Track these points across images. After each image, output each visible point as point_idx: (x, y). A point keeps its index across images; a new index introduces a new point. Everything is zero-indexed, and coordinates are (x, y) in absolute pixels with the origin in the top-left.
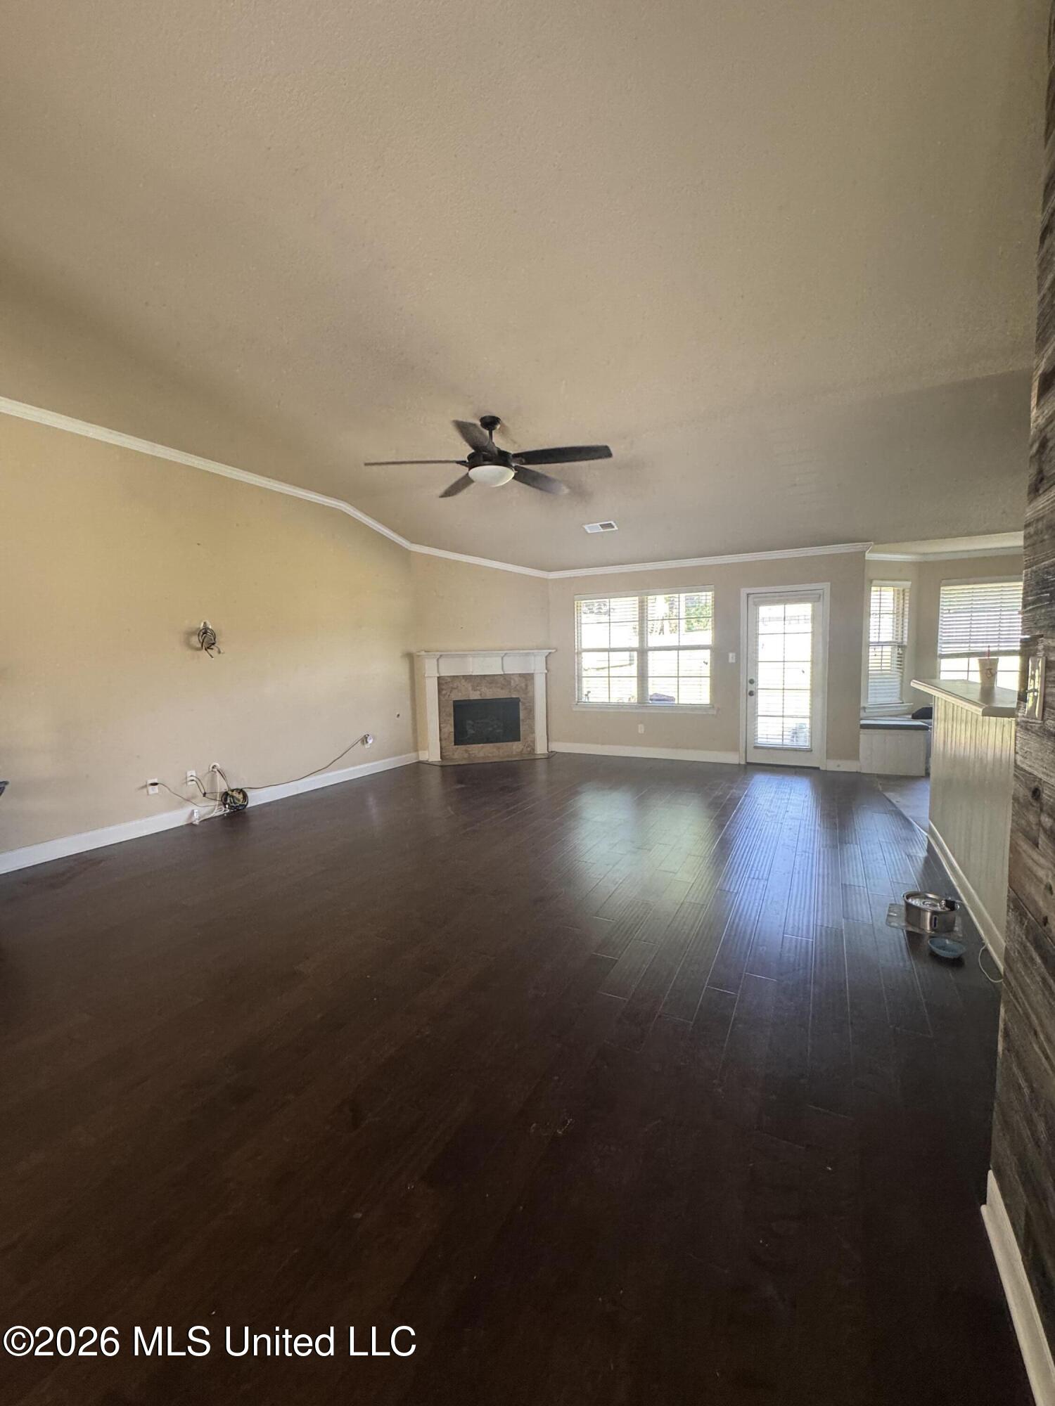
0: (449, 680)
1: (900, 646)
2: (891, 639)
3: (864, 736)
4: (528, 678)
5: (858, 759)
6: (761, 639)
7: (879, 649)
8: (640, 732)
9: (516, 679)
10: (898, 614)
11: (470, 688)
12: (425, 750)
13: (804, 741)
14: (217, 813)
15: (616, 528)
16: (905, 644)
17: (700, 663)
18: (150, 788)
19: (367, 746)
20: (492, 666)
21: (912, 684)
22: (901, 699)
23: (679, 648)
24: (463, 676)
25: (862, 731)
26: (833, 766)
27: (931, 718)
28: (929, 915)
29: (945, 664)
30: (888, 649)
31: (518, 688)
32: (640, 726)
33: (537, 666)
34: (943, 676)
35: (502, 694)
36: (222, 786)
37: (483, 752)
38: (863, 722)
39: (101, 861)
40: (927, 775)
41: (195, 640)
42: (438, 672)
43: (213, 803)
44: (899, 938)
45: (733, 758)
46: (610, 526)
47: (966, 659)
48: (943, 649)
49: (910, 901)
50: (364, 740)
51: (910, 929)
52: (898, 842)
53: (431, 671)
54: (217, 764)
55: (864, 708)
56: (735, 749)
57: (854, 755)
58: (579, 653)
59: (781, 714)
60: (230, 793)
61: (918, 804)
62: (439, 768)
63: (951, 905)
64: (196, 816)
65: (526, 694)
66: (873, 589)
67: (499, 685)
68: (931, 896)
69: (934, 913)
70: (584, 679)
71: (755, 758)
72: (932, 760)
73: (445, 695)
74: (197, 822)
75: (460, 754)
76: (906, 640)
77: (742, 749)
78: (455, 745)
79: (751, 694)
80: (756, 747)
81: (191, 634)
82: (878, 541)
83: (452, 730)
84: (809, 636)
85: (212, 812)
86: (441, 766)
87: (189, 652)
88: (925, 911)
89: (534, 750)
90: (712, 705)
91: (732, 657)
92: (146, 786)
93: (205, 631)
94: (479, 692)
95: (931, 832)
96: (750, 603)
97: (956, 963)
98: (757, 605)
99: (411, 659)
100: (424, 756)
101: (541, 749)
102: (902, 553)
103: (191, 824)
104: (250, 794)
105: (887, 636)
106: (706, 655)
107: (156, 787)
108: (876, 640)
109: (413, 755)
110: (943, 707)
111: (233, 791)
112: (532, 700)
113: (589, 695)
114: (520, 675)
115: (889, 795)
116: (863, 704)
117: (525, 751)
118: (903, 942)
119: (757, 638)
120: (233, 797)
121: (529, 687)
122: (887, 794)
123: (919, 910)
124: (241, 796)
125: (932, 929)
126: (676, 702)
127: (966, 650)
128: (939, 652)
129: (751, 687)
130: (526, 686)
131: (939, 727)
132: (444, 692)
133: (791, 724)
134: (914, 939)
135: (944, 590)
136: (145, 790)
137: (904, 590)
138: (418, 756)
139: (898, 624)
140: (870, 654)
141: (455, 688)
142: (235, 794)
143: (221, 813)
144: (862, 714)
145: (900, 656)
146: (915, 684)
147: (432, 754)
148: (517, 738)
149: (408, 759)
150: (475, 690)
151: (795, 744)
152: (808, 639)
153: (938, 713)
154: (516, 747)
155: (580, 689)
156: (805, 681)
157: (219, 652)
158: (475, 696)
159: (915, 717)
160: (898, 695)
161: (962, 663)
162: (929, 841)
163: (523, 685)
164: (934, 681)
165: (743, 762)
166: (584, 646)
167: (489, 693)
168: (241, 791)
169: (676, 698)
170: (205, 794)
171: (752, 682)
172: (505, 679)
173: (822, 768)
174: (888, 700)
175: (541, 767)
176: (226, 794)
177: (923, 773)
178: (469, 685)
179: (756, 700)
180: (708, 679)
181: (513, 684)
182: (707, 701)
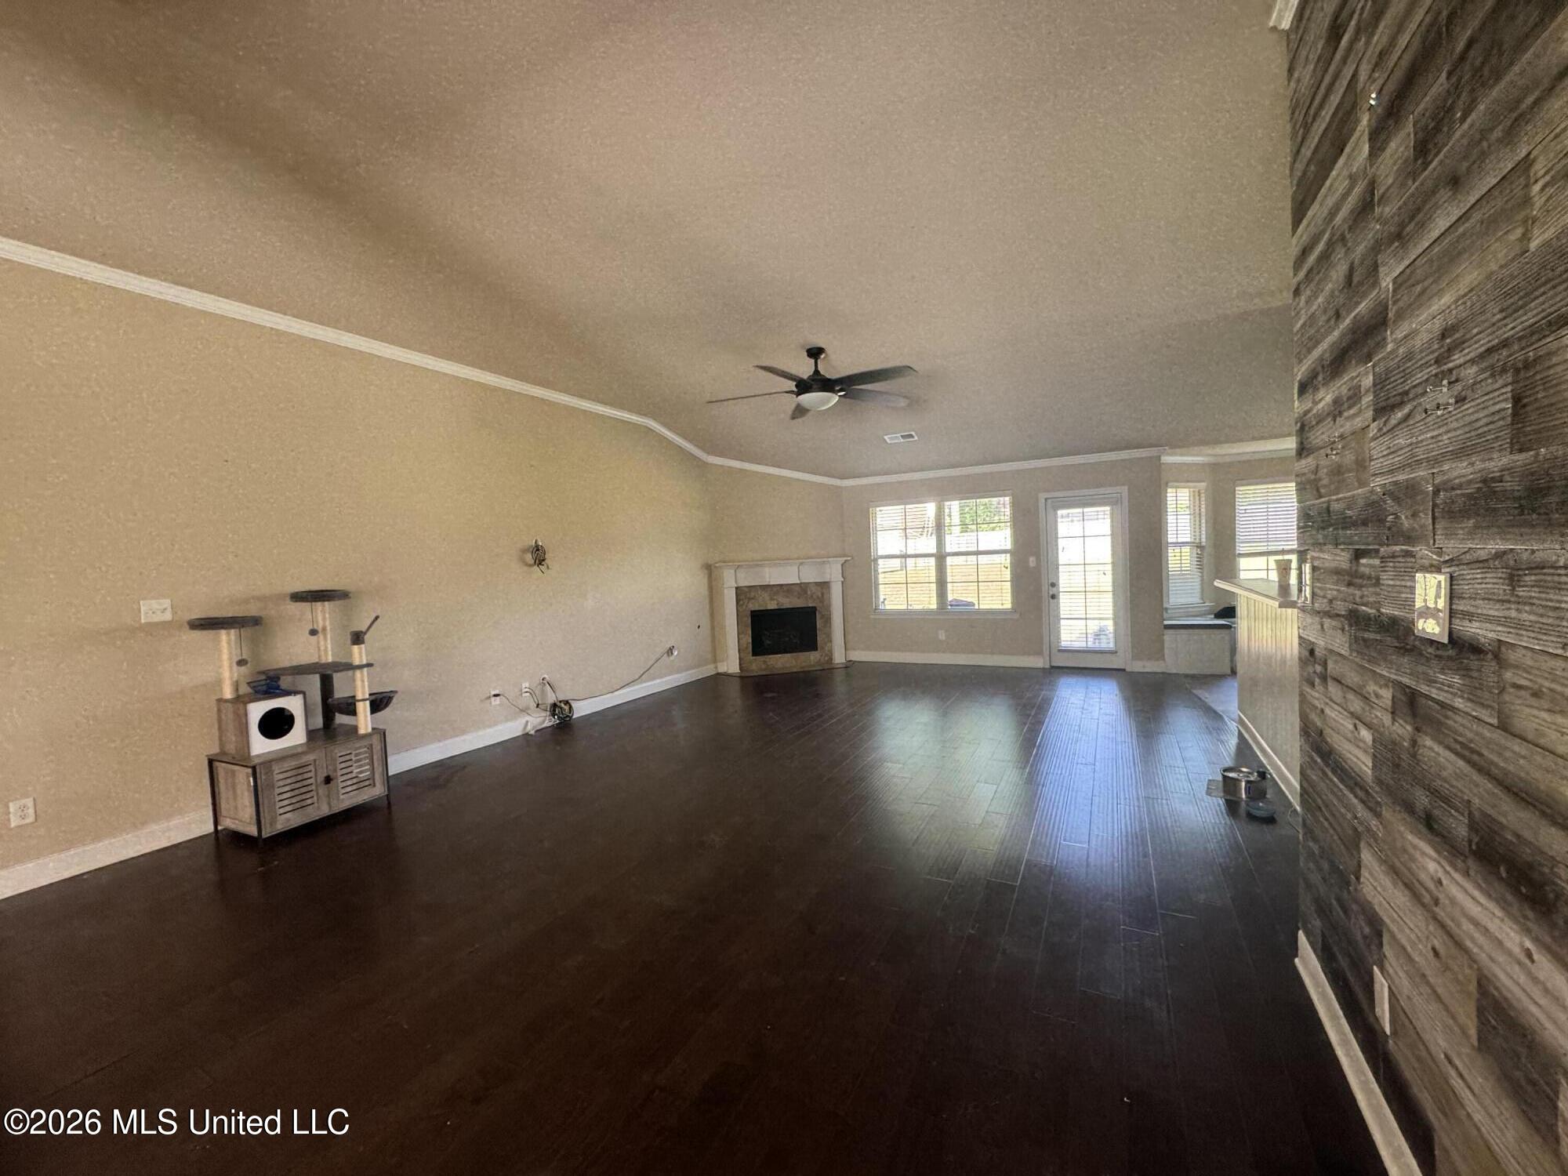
0: (746, 589)
1: (1200, 547)
2: (1188, 540)
3: (1168, 636)
4: (825, 586)
5: (1162, 658)
6: (1061, 543)
7: (1177, 550)
8: (940, 637)
9: (813, 589)
10: (1196, 515)
11: (767, 598)
12: (723, 661)
13: (1108, 643)
14: (547, 724)
15: (916, 438)
16: (1204, 544)
17: (1001, 568)
18: (493, 699)
19: (672, 658)
20: (787, 575)
21: (1215, 584)
22: (1202, 599)
23: (978, 553)
24: (760, 586)
25: (1166, 631)
26: (1138, 667)
27: (1234, 617)
28: (1243, 784)
29: (1244, 563)
30: (1186, 549)
31: (814, 596)
32: (940, 632)
33: (833, 573)
34: (1243, 575)
35: (799, 603)
36: (551, 698)
37: (783, 662)
38: (1166, 623)
39: (465, 767)
40: (1234, 672)
41: (529, 558)
42: (736, 582)
43: (544, 714)
44: (1219, 805)
45: (1038, 662)
46: (911, 436)
47: (1263, 558)
48: (1241, 548)
49: (1226, 774)
50: (670, 651)
51: (1228, 798)
52: (1210, 733)
53: (730, 581)
54: (546, 676)
55: (1166, 609)
56: (1039, 653)
57: (1159, 655)
58: (876, 560)
59: (1084, 616)
60: (558, 704)
61: (1227, 700)
62: (738, 679)
63: (1263, 775)
64: (529, 728)
65: (822, 602)
66: (1169, 490)
67: (796, 594)
68: (1244, 770)
69: (1248, 782)
70: (881, 586)
71: (1059, 662)
72: (1238, 657)
73: (742, 605)
74: (532, 732)
75: (761, 665)
76: (1204, 540)
77: (1046, 652)
78: (754, 655)
79: (1053, 597)
80: (1059, 651)
81: (524, 551)
82: (1173, 446)
83: (750, 640)
84: (1109, 539)
85: (544, 722)
86: (741, 677)
87: (526, 568)
88: (1240, 781)
89: (831, 659)
90: (1014, 610)
91: (1032, 562)
92: (490, 697)
93: (537, 548)
94: (775, 602)
95: (1241, 722)
96: (1049, 506)
97: (1270, 820)
98: (1056, 508)
99: (710, 569)
100: (723, 668)
101: (839, 658)
102: (1197, 455)
103: (527, 734)
104: (574, 705)
105: (1186, 536)
106: (1006, 559)
107: (498, 698)
108: (1174, 540)
109: (712, 666)
110: (1245, 604)
111: (560, 702)
112: (828, 607)
113: (886, 602)
114: (817, 584)
115: (1198, 692)
116: (1165, 605)
117: (822, 660)
118: (1223, 808)
119: (1056, 541)
120: (561, 708)
121: (826, 595)
122: (1195, 691)
123: (1236, 781)
124: (566, 708)
125: (1247, 797)
126: (977, 607)
127: (1264, 549)
128: (1238, 552)
129: (1053, 591)
130: (823, 594)
131: (1242, 624)
132: (741, 602)
133: (1093, 626)
134: (1232, 806)
135: (1241, 490)
136: (488, 701)
137: (1199, 492)
138: (716, 668)
139: (1195, 527)
140: (1170, 555)
141: (753, 598)
142: (563, 705)
143: (551, 724)
144: (1165, 615)
145: (1200, 558)
146: (1218, 583)
147: (731, 665)
148: (815, 648)
149: (708, 671)
150: (772, 600)
151: (1097, 645)
152: (1107, 542)
153: (1241, 611)
154: (813, 657)
155: (877, 597)
156: (1107, 582)
157: (548, 567)
158: (772, 606)
159: (1218, 616)
160: (1198, 595)
161: (1261, 562)
162: (1239, 731)
163: (819, 593)
164: (1236, 581)
165: (1047, 666)
166: (880, 553)
167: (787, 602)
168: (567, 702)
169: (976, 603)
170: (538, 706)
171: (1053, 585)
172: (803, 588)
173: (1128, 669)
174: (1190, 600)
175: (839, 677)
176: (554, 705)
177: (1229, 672)
178: (766, 595)
179: (1058, 603)
180: (1009, 583)
181: (809, 593)
182: (1008, 605)
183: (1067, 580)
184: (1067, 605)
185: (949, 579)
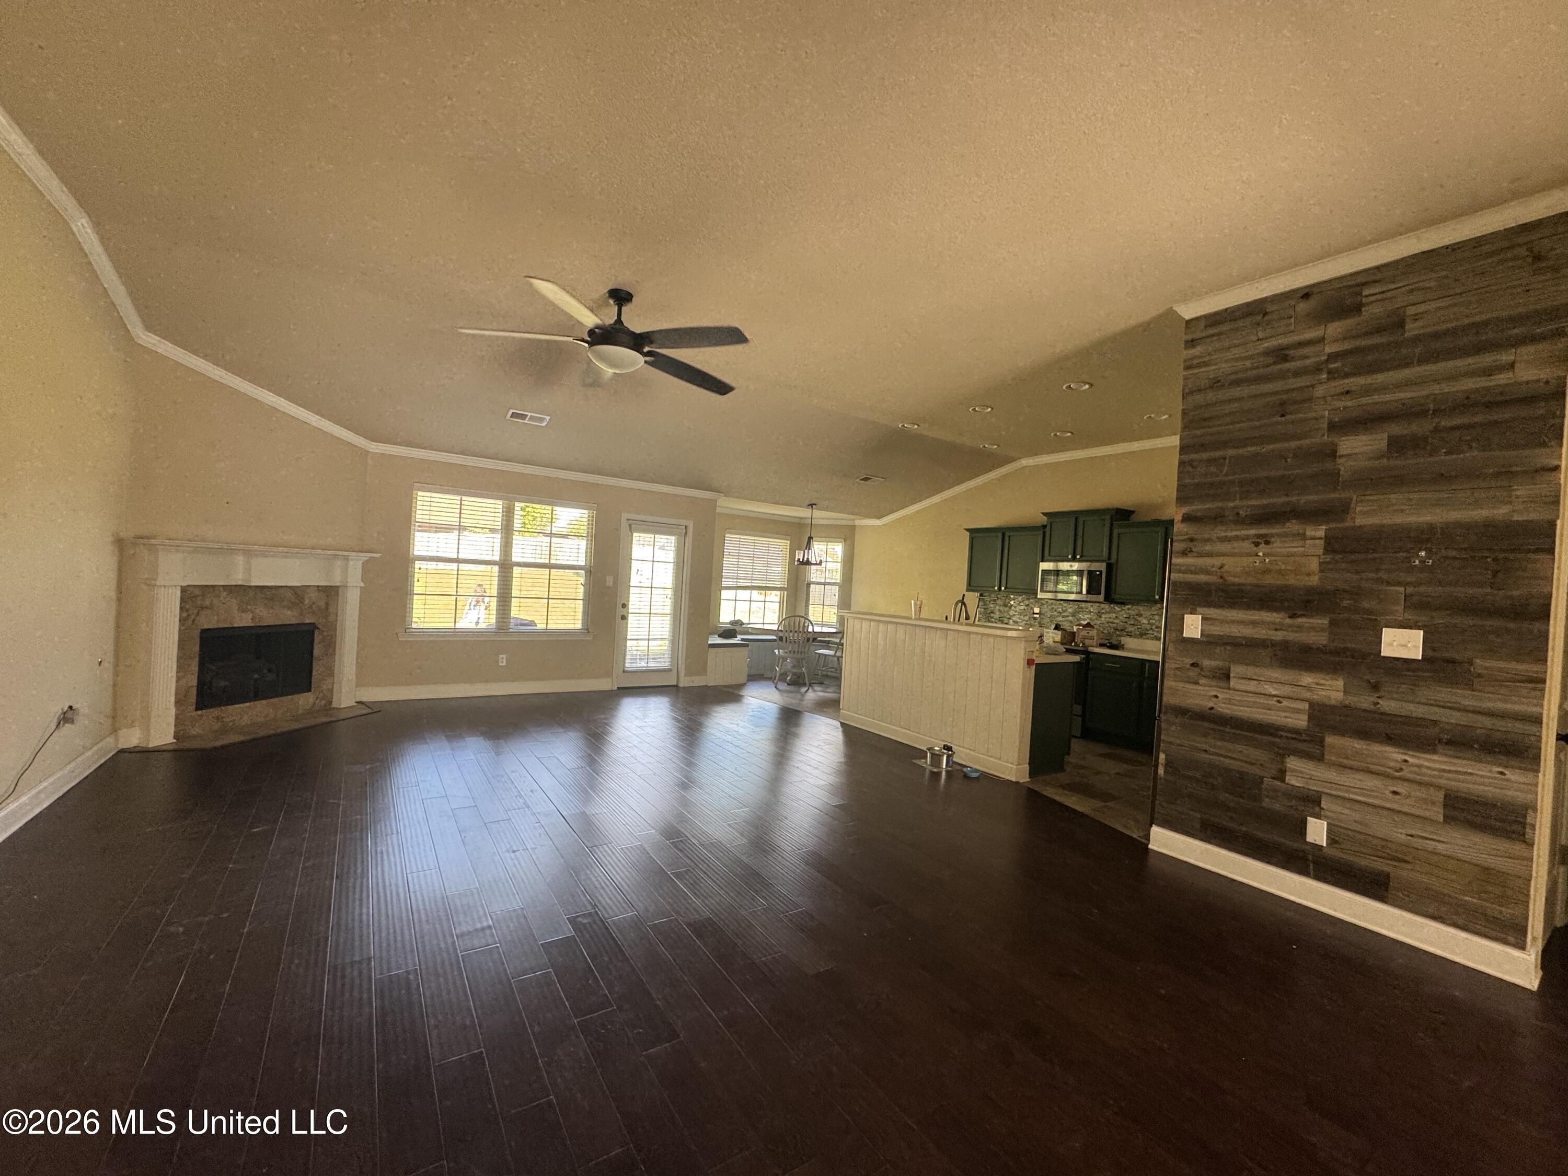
0: (197, 592)
4: (331, 593)
5: (706, 674)
6: (634, 565)
8: (500, 663)
9: (313, 596)
11: (235, 608)
13: (665, 662)
17: (574, 585)
24: (226, 587)
25: (710, 650)
26: (688, 682)
31: (315, 608)
33: (349, 574)
35: (288, 616)
38: (709, 642)
42: (184, 577)
45: (604, 684)
47: (734, 591)
56: (608, 675)
57: (703, 670)
58: (411, 562)
59: (647, 637)
65: (326, 617)
67: (285, 603)
70: (417, 597)
71: (623, 682)
73: (190, 620)
75: (206, 727)
77: (613, 675)
78: (197, 709)
79: (622, 618)
80: (625, 672)
83: (195, 682)
86: (175, 750)
89: (333, 703)
90: (584, 630)
91: (609, 581)
94: (249, 615)
98: (633, 530)
99: (121, 549)
101: (345, 699)
106: (580, 577)
109: (110, 740)
112: (334, 628)
113: (421, 619)
114: (320, 589)
117: (317, 707)
119: (629, 563)
121: (331, 610)
126: (544, 627)
128: (721, 586)
129: (623, 612)
130: (327, 604)
132: (189, 615)
133: (655, 646)
135: (730, 536)
138: (122, 738)
141: (207, 608)
147: (156, 730)
148: (306, 685)
150: (243, 612)
151: (656, 665)
154: (305, 701)
155: (409, 611)
158: (243, 620)
163: (322, 604)
165: (613, 687)
166: (418, 553)
167: (268, 616)
169: (546, 623)
171: (623, 606)
172: (298, 593)
173: (681, 685)
178: (234, 603)
179: (627, 623)
180: (581, 602)
181: (307, 602)
182: (579, 625)
183: (636, 601)
184: (635, 626)
185: (515, 593)
